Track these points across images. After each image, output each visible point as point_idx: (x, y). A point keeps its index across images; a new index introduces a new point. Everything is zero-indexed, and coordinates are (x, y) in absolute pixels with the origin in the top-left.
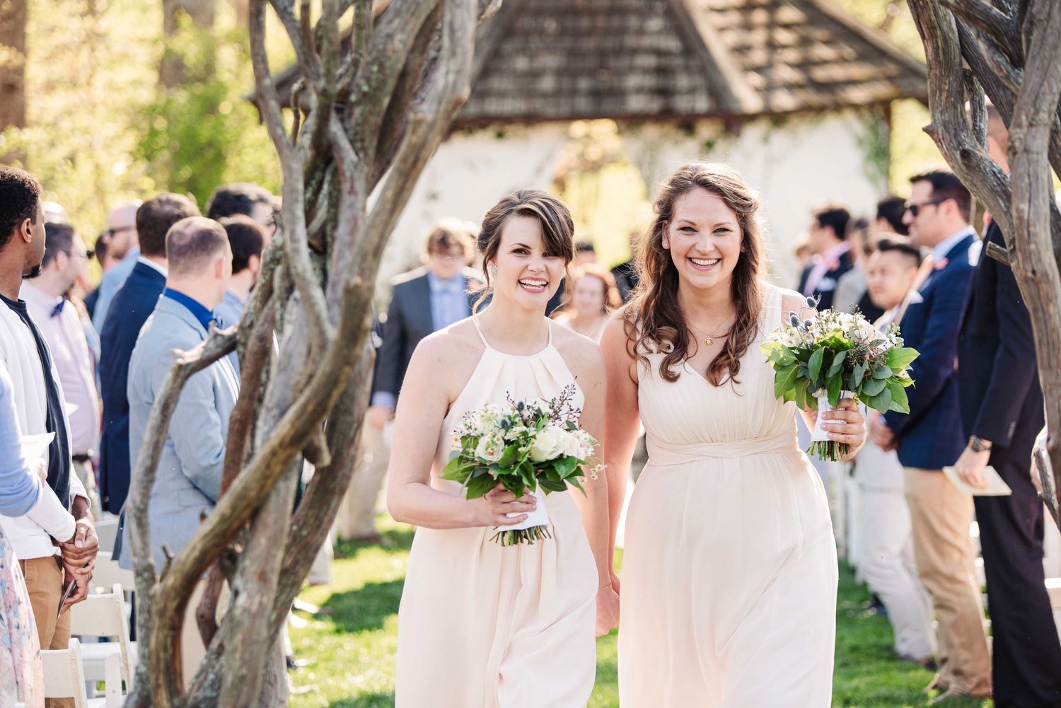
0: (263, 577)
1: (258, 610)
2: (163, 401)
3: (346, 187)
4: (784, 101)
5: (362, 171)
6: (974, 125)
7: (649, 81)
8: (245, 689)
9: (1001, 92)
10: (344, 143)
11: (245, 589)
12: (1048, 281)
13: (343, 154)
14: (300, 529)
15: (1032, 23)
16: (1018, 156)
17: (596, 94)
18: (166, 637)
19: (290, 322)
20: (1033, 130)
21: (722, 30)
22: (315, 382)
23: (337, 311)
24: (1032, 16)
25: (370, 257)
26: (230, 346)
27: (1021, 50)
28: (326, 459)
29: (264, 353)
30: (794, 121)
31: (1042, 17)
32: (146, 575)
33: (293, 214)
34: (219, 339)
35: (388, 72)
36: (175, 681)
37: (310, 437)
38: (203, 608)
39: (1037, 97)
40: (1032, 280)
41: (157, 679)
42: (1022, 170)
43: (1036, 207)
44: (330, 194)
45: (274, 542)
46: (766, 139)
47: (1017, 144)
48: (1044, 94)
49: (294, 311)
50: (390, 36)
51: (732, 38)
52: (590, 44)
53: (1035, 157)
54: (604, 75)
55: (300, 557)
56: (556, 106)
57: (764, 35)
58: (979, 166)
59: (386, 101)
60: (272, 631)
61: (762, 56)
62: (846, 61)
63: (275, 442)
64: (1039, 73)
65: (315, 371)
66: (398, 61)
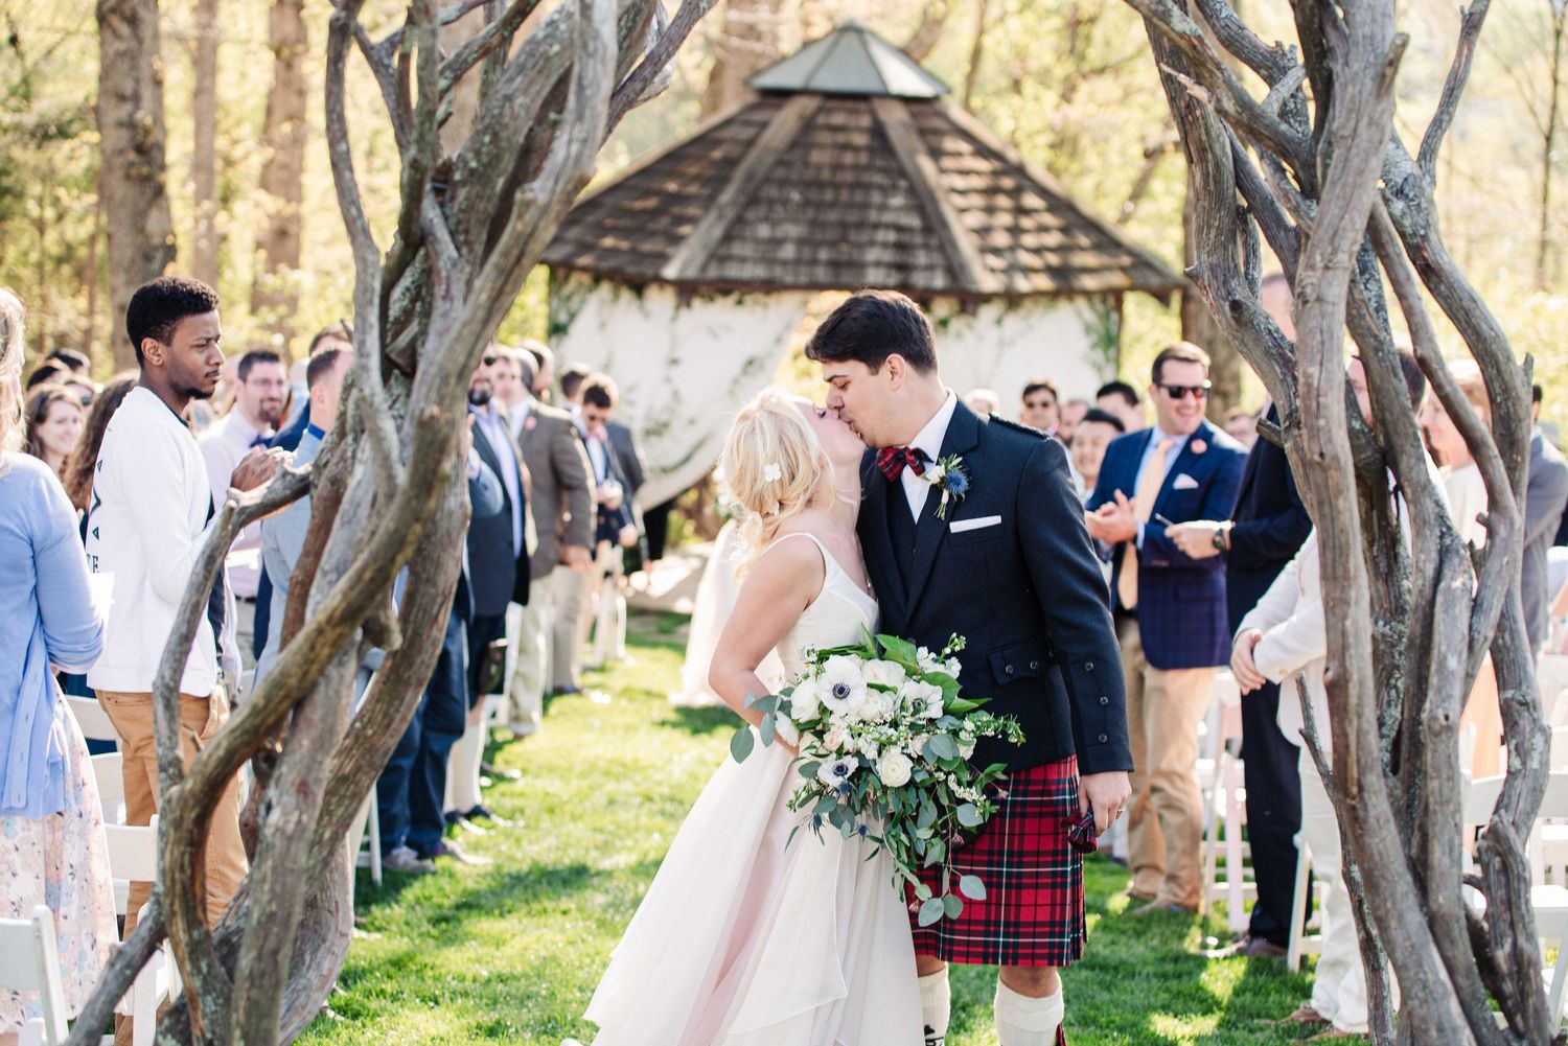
0: (303, 789)
1: (294, 831)
3: (440, 290)
4: (1023, 284)
5: (462, 271)
6: (1247, 274)
7: (888, 256)
8: (275, 930)
9: (1282, 234)
10: (442, 234)
11: (279, 803)
12: (1339, 468)
13: (440, 247)
14: (364, 728)
15: (1330, 144)
16: (1309, 305)
17: (835, 265)
18: (183, 854)
19: (361, 462)
20: (1330, 273)
21: (963, 211)
22: (377, 538)
23: (409, 452)
24: (1331, 133)
25: (453, 381)
26: (302, 488)
27: (1315, 177)
28: (397, 641)
29: (334, 500)
30: (1028, 304)
31: (1346, 133)
32: (171, 771)
33: (364, 320)
34: (289, 478)
35: (503, 144)
36: (195, 908)
37: (369, 613)
38: (247, 814)
39: (1335, 233)
40: (1319, 464)
41: (172, 904)
42: (1313, 323)
43: (1329, 372)
45: (322, 744)
46: (999, 322)
47: (1308, 290)
49: (365, 449)
50: (509, 98)
51: (975, 219)
53: (1329, 308)
54: (844, 248)
55: (362, 762)
56: (796, 274)
57: (1005, 219)
58: (1251, 322)
59: (500, 183)
60: (325, 853)
61: (1001, 239)
62: (1082, 249)
63: (322, 617)
64: (1341, 203)
65: (377, 527)
66: (517, 131)
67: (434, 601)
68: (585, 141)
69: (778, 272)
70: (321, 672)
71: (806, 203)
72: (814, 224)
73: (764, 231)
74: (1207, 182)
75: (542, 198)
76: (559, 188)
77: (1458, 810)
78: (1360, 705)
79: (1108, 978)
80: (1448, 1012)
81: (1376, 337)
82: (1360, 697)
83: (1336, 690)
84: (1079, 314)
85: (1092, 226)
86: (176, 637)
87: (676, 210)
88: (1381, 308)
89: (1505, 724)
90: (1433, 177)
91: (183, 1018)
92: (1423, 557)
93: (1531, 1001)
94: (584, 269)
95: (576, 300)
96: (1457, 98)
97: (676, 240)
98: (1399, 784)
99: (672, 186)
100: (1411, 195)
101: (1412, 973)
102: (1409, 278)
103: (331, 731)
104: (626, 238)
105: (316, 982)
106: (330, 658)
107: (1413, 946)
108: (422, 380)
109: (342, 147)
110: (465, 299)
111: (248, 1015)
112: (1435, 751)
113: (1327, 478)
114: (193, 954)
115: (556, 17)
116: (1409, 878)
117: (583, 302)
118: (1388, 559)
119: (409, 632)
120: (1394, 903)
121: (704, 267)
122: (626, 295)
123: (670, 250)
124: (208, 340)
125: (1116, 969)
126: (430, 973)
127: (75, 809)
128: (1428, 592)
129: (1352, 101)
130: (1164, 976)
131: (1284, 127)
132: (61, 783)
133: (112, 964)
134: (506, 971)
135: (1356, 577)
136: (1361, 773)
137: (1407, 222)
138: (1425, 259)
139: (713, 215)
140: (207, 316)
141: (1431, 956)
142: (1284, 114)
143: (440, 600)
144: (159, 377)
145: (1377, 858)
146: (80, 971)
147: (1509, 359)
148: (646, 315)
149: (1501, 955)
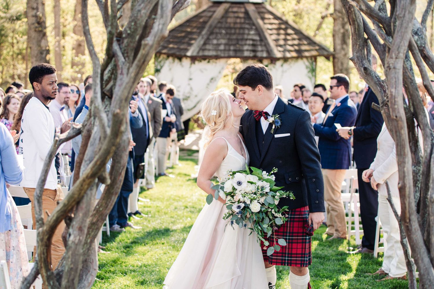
0: (80, 229)
1: (78, 242)
2: (50, 154)
3: (119, 72)
4: (288, 55)
5: (126, 65)
6: (368, 58)
7: (250, 48)
8: (73, 273)
9: (379, 46)
10: (120, 54)
11: (73, 233)
12: (402, 121)
13: (119, 58)
14: (99, 208)
15: (395, 19)
16: (391, 70)
17: (235, 51)
18: (44, 249)
19: (96, 126)
20: (397, 60)
21: (271, 35)
23: (111, 123)
24: (396, 15)
25: (124, 101)
26: (79, 132)
27: (391, 29)
28: (109, 181)
29: (88, 137)
30: (290, 60)
31: (401, 16)
32: (40, 222)
34: (75, 129)
35: (138, 25)
36: (48, 266)
37: (99, 174)
39: (399, 47)
40: (396, 120)
41: (41, 264)
42: (392, 75)
43: (398, 91)
45: (86, 215)
46: (282, 66)
47: (391, 65)
48: (402, 46)
49: (97, 121)
50: (139, 11)
51: (274, 37)
53: (397, 71)
54: (238, 46)
55: (99, 218)
56: (224, 54)
57: (282, 37)
58: (370, 74)
59: (137, 37)
60: (88, 246)
61: (282, 42)
62: (305, 45)
63: (85, 176)
64: (400, 38)
65: (101, 147)
66: (142, 21)
67: (120, 168)
68: (164, 24)
69: (219, 53)
70: (85, 193)
71: (227, 33)
72: (229, 39)
73: (215, 42)
74: (355, 31)
75: (150, 43)
76: (156, 39)
78: (409, 194)
79: (322, 261)
81: (411, 79)
82: (409, 192)
83: (402, 190)
84: (304, 63)
85: (307, 38)
86: (40, 181)
87: (190, 36)
88: (411, 69)
90: (426, 28)
92: (426, 147)
94: (165, 54)
95: (162, 63)
97: (190, 45)
98: (420, 217)
99: (189, 30)
100: (420, 34)
101: (426, 277)
102: (421, 60)
103: (88, 211)
104: (176, 45)
105: (87, 285)
106: (87, 189)
107: (426, 268)
108: (115, 100)
109: (87, 28)
110: (128, 74)
112: (432, 208)
113: (398, 124)
114: (48, 279)
116: (424, 247)
117: (164, 63)
118: (415, 147)
119: (113, 178)
120: (420, 255)
121: (198, 52)
122: (177, 61)
123: (189, 48)
124: (53, 82)
125: (324, 258)
126: (124, 264)
127: (14, 229)
128: (428, 157)
129: (403, 6)
130: (338, 260)
131: (380, 14)
132: (9, 222)
133: (23, 283)
134: (146, 263)
135: (407, 155)
136: (410, 215)
137: (419, 43)
138: (424, 54)
139: (200, 37)
140: (52, 75)
142: (379, 9)
143: (122, 168)
144: (39, 93)
145: (415, 241)
146: (17, 278)
148: (182, 66)
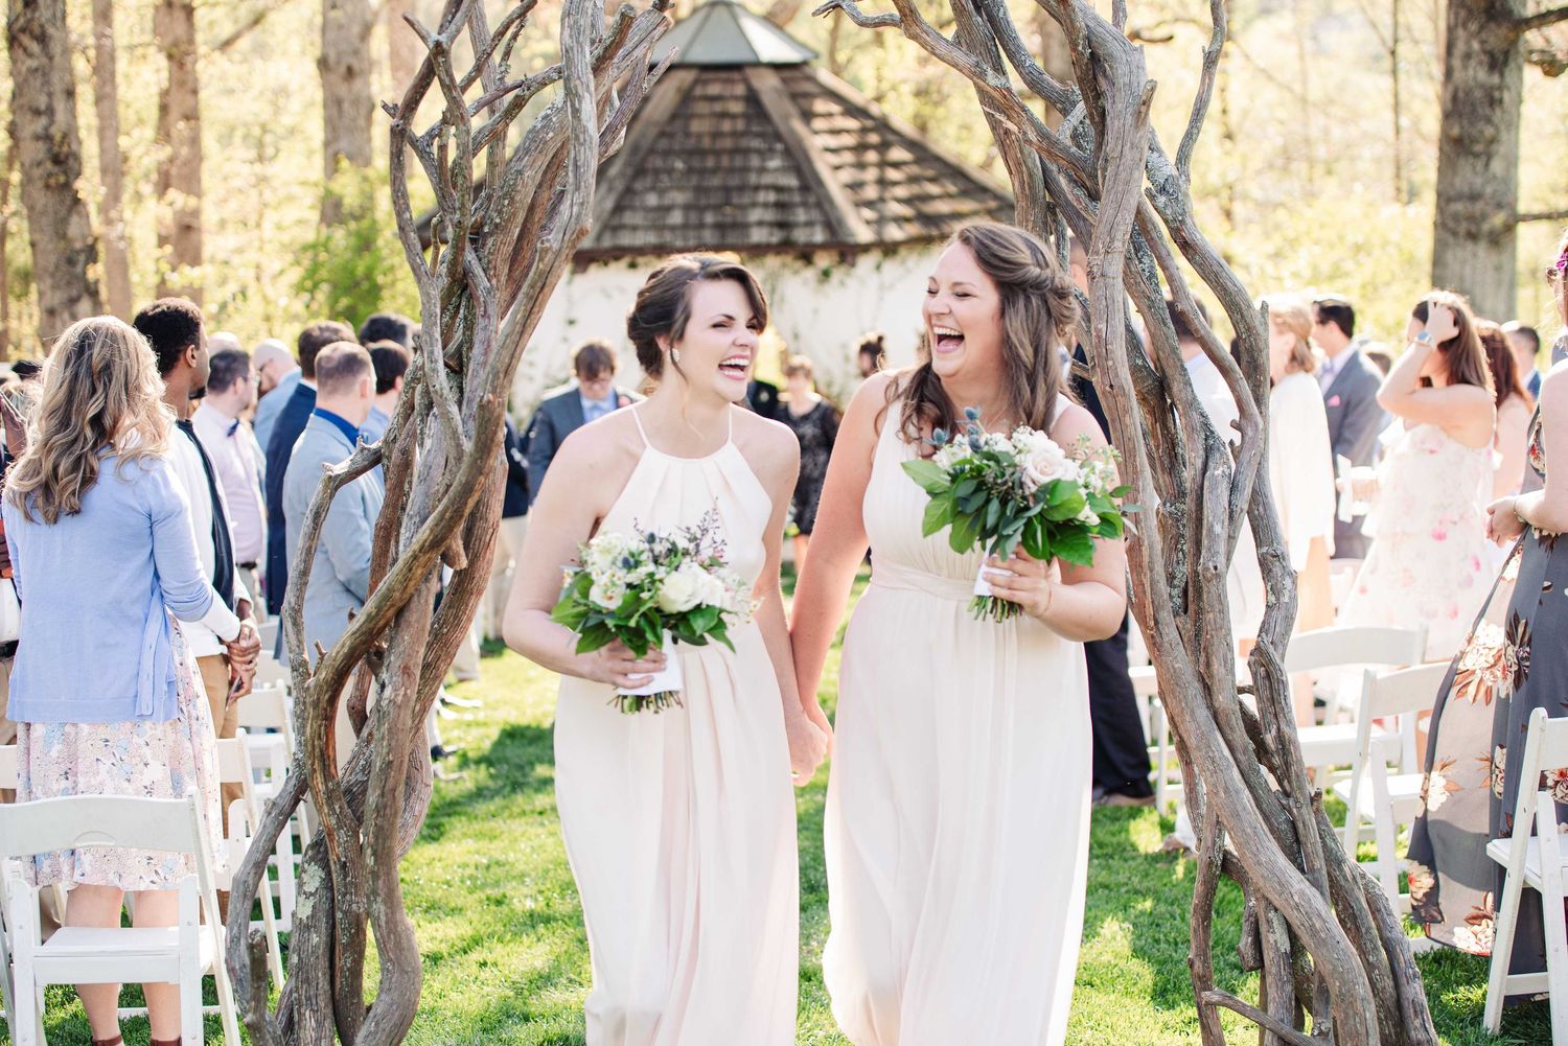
0: (406, 670)
1: (403, 702)
3: (480, 311)
4: (894, 233)
5: (494, 296)
7: (769, 215)
8: (392, 773)
9: (1082, 224)
10: (478, 271)
11: (390, 682)
12: (1124, 395)
13: (477, 281)
14: (441, 627)
15: (1106, 160)
17: (720, 227)
18: (320, 726)
19: (430, 436)
20: (1110, 257)
21: (837, 168)
22: (452, 491)
23: (472, 426)
24: (1107, 154)
25: (502, 376)
26: (376, 459)
27: (1097, 185)
28: (464, 563)
29: (406, 464)
30: (903, 251)
31: (1115, 155)
32: (301, 670)
33: (431, 336)
34: (365, 452)
35: (518, 205)
36: (329, 766)
37: (445, 543)
38: (354, 700)
39: (1112, 227)
40: (1110, 393)
41: (313, 764)
42: (1100, 292)
43: (1113, 326)
44: (465, 318)
45: (416, 641)
46: (878, 267)
48: (1118, 224)
49: (433, 426)
50: (520, 172)
51: (846, 176)
52: (716, 181)
53: (1111, 279)
54: (728, 210)
55: (441, 653)
56: (685, 239)
57: (875, 173)
59: (518, 230)
61: (871, 192)
63: (415, 547)
64: (1114, 205)
65: (451, 481)
68: (582, 204)
69: (668, 237)
71: (690, 171)
72: (699, 190)
73: (652, 200)
74: (1023, 188)
75: (556, 246)
76: (567, 238)
77: (1229, 633)
78: (1151, 562)
80: (1232, 779)
81: (1148, 298)
82: (1151, 558)
83: (1134, 552)
85: (958, 174)
88: (1152, 275)
89: (1263, 572)
90: (1188, 176)
91: (322, 849)
92: (1193, 454)
93: (1293, 769)
96: (1203, 116)
98: (1188, 620)
100: (1171, 191)
101: (1203, 752)
107: (1202, 733)
108: (474, 376)
111: (376, 838)
112: (1211, 593)
113: (1116, 402)
114: (328, 801)
115: (549, 112)
116: (1198, 685)
118: (1171, 457)
119: (470, 556)
120: (1186, 703)
121: (599, 238)
126: (439, 864)
128: (1198, 479)
129: (1119, 131)
131: (1073, 149)
133: (269, 813)
134: (502, 858)
135: (1142, 473)
136: (1156, 611)
137: (1168, 212)
138: (1184, 238)
141: (1216, 740)
142: (1075, 136)
145: (1172, 671)
147: (1249, 306)
149: (1269, 738)
